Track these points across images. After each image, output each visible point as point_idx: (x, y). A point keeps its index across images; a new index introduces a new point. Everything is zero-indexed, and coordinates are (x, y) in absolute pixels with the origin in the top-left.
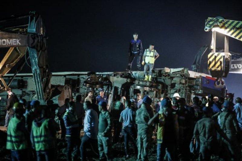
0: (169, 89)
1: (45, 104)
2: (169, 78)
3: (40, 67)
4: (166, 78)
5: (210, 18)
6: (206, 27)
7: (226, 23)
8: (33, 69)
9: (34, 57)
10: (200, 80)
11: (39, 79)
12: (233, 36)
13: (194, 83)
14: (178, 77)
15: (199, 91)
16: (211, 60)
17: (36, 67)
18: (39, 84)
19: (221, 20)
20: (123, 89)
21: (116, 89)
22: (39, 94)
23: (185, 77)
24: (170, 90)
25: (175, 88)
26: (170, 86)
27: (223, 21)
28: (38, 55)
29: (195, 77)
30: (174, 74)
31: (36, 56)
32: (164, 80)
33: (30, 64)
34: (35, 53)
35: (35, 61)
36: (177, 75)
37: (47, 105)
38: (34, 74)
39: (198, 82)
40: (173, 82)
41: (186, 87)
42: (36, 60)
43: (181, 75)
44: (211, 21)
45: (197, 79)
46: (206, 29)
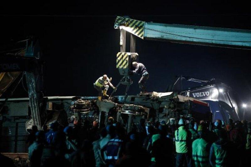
0: (157, 113)
1: (41, 129)
2: (157, 103)
3: (37, 92)
4: (153, 102)
5: (119, 17)
6: (115, 25)
7: (131, 22)
8: (30, 94)
9: (31, 81)
10: (189, 104)
11: (35, 104)
12: (136, 34)
13: (183, 107)
14: (166, 101)
15: (188, 115)
16: (119, 59)
17: (33, 91)
18: (36, 109)
19: (127, 19)
20: (110, 113)
21: (103, 113)
22: (35, 120)
23: (174, 101)
24: (159, 114)
25: (164, 112)
26: (158, 111)
27: (129, 20)
28: (35, 80)
29: (184, 101)
30: (162, 99)
31: (33, 81)
32: (151, 104)
33: (27, 89)
34: (33, 78)
35: (32, 86)
36: (165, 99)
37: (43, 130)
38: (31, 99)
39: (187, 106)
40: (161, 106)
41: (175, 111)
42: (34, 84)
43: (170, 99)
44: (119, 19)
45: (185, 103)
46: (116, 27)
